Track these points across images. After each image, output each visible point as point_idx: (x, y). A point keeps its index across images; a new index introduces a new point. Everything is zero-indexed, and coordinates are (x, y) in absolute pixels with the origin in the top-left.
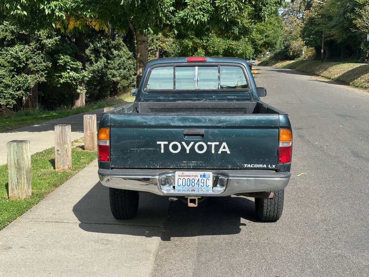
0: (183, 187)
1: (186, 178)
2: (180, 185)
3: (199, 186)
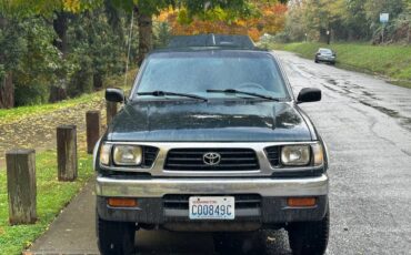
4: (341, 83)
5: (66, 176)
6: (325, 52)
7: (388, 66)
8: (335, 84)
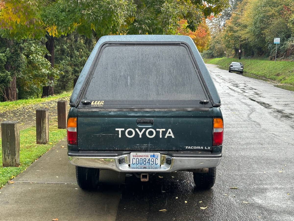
0: (137, 165)
1: (139, 158)
2: (135, 163)
3: (149, 164)
4: (242, 86)
5: (41, 141)
6: (236, 65)
7: (278, 75)
8: (237, 87)
